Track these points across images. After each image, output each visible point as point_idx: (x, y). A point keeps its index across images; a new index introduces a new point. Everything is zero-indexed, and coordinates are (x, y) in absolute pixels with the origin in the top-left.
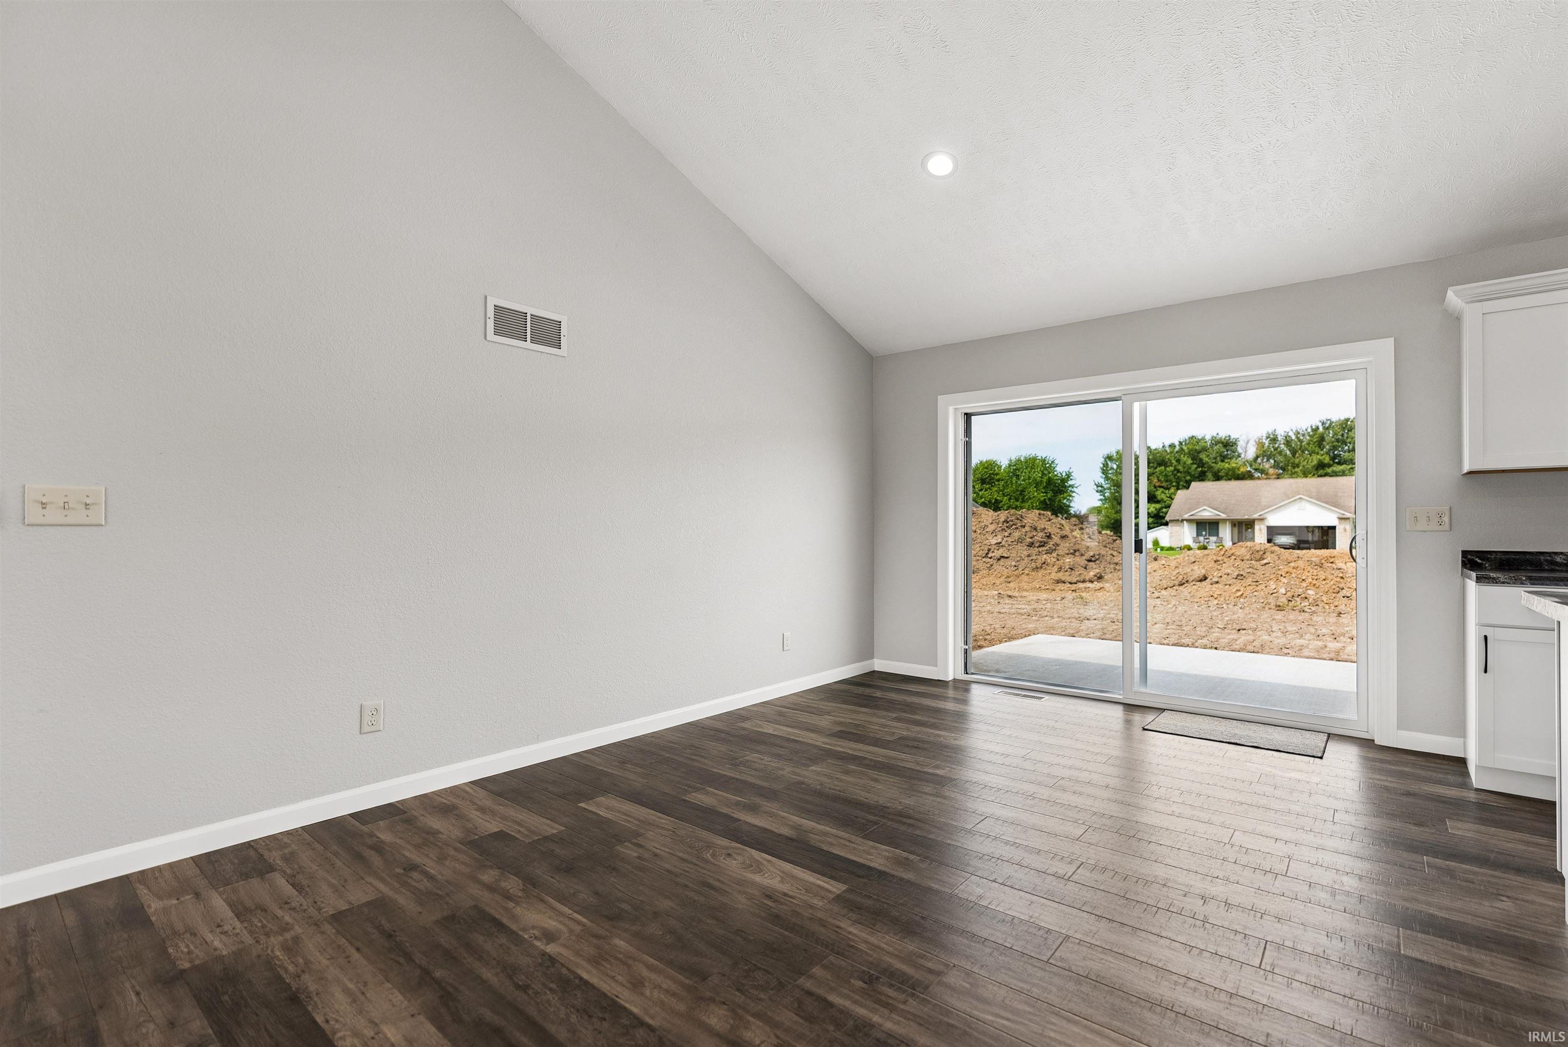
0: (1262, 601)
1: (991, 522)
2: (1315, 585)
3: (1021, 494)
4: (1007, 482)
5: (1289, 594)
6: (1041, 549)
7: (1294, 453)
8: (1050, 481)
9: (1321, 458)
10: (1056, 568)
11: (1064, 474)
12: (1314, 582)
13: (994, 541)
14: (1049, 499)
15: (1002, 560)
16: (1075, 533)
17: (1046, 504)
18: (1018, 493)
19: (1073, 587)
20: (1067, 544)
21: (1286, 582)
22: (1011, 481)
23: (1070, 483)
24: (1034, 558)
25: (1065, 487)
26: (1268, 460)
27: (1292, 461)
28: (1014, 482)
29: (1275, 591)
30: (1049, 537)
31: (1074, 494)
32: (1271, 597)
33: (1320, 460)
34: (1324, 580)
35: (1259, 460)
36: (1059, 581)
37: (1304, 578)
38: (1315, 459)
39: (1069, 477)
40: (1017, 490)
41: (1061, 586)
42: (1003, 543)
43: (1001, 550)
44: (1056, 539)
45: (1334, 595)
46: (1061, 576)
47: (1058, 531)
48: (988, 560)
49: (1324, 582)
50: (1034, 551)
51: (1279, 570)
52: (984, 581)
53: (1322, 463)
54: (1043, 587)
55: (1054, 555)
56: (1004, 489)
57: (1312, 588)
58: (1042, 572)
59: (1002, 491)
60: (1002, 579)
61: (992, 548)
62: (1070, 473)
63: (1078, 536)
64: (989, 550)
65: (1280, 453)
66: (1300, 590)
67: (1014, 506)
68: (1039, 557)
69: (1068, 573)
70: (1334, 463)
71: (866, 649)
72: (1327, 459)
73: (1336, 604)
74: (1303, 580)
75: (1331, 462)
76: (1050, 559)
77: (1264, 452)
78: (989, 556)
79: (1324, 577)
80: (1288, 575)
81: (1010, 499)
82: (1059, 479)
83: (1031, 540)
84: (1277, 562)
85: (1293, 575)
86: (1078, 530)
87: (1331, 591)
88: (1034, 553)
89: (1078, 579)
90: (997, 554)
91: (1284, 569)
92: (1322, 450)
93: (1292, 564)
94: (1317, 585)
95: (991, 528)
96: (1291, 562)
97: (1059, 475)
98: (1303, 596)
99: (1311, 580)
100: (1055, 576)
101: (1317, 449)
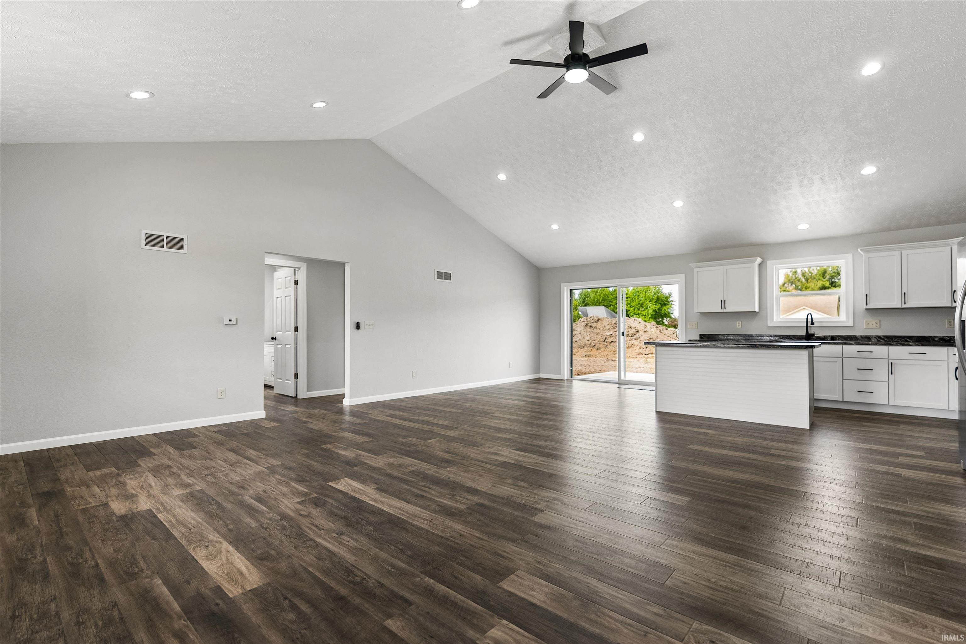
1: (608, 324)
3: (641, 306)
4: (632, 299)
6: (632, 338)
7: (807, 280)
8: (658, 299)
9: (824, 283)
10: (638, 347)
11: (667, 294)
13: (608, 334)
14: (658, 309)
15: (612, 343)
16: (652, 330)
17: (656, 312)
18: (639, 305)
19: (646, 356)
20: (647, 335)
22: (635, 298)
23: (671, 299)
24: (628, 342)
25: (668, 302)
26: (792, 285)
27: (806, 285)
28: (636, 299)
30: (638, 331)
31: (672, 306)
33: (823, 284)
35: (786, 285)
36: (639, 354)
38: (820, 284)
39: (670, 296)
40: (639, 304)
41: (641, 356)
42: (613, 335)
43: (612, 338)
44: (641, 333)
46: (641, 351)
47: (643, 328)
48: (605, 343)
50: (629, 338)
52: (602, 354)
53: (825, 286)
54: (631, 356)
55: (639, 340)
56: (631, 303)
58: (631, 349)
59: (630, 304)
60: (612, 352)
61: (608, 337)
62: (671, 293)
63: (654, 331)
64: (606, 338)
65: (799, 280)
67: (637, 313)
68: (630, 342)
69: (644, 350)
70: (832, 286)
71: (537, 368)
72: (827, 284)
75: (830, 286)
76: (635, 342)
77: (789, 280)
78: (606, 341)
81: (634, 309)
82: (664, 297)
83: (627, 333)
86: (655, 328)
88: (628, 340)
89: (649, 352)
90: (610, 340)
92: (824, 278)
95: (608, 327)
97: (664, 294)
100: (638, 351)
101: (821, 278)
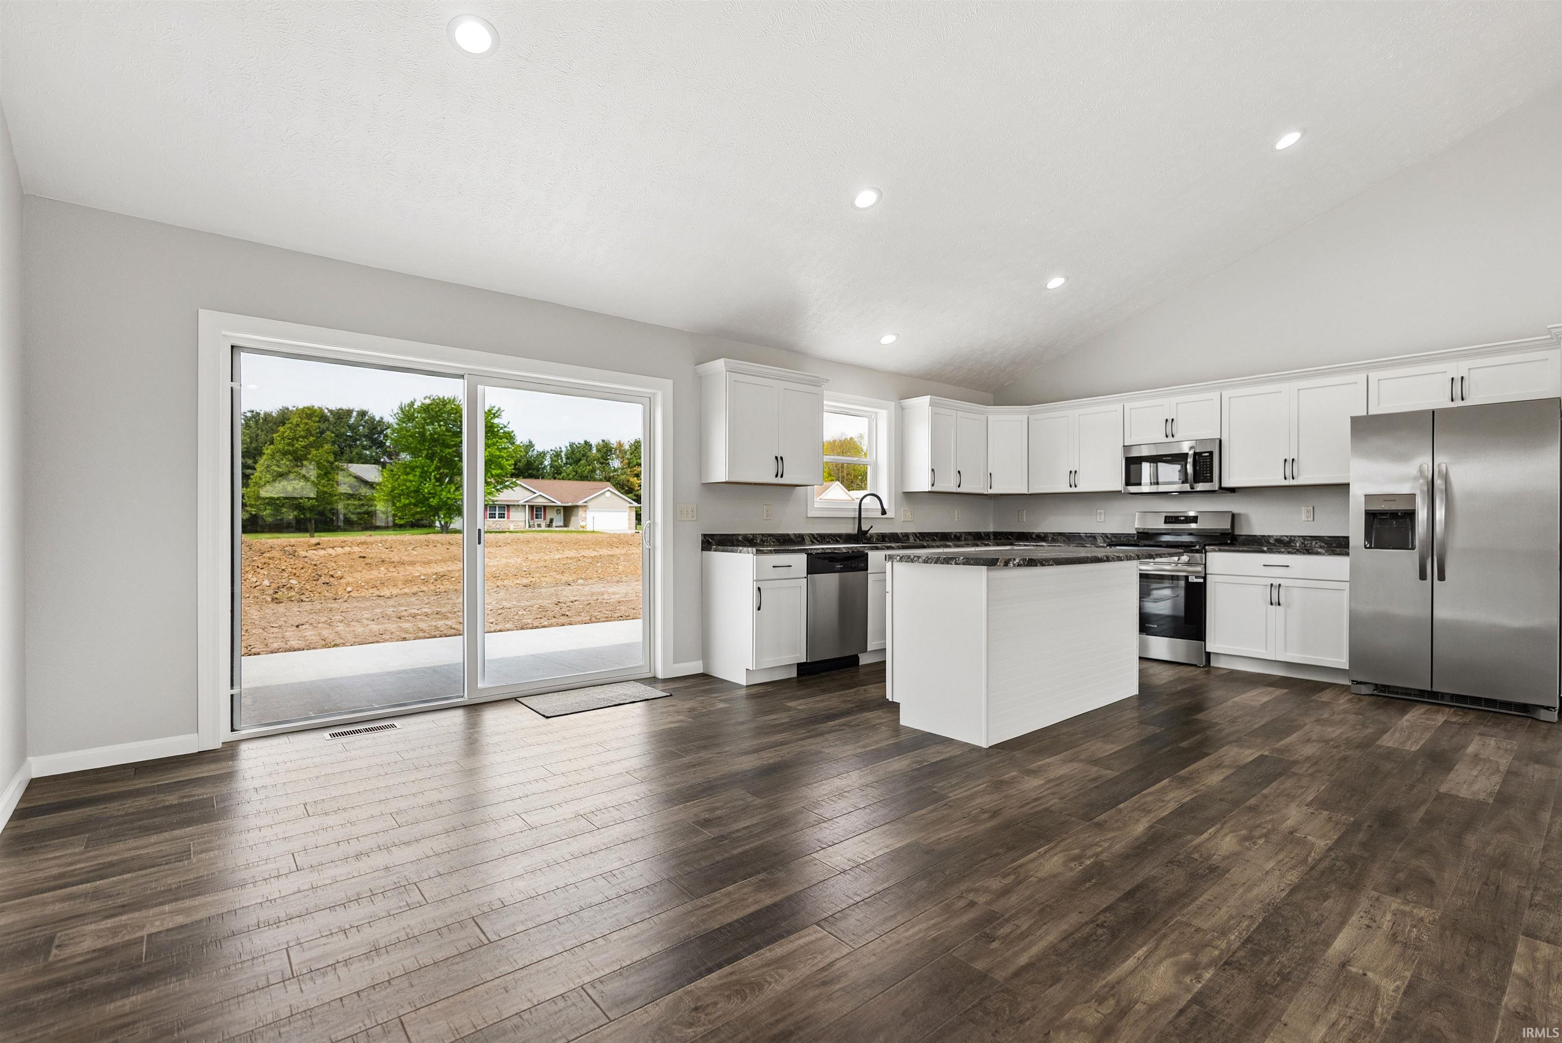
0: (248, 595)
2: (295, 574)
5: (273, 586)
12: (294, 571)
21: (266, 573)
29: (258, 583)
32: (255, 590)
34: (302, 568)
37: (284, 568)
45: (315, 582)
49: (303, 571)
51: (253, 561)
57: (294, 578)
66: (284, 581)
73: (319, 590)
74: (283, 570)
79: (301, 566)
80: (265, 566)
84: (248, 553)
85: (272, 566)
87: (311, 579)
91: (260, 562)
93: (266, 555)
94: (298, 575)
96: (265, 552)
98: (289, 585)
99: (290, 570)
